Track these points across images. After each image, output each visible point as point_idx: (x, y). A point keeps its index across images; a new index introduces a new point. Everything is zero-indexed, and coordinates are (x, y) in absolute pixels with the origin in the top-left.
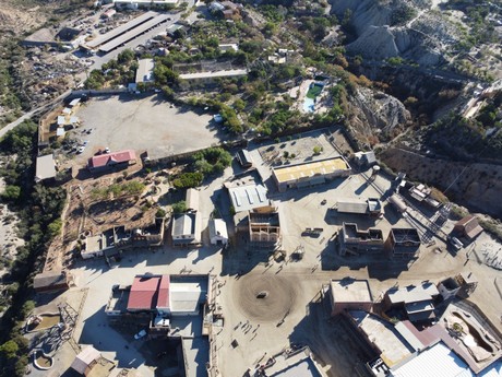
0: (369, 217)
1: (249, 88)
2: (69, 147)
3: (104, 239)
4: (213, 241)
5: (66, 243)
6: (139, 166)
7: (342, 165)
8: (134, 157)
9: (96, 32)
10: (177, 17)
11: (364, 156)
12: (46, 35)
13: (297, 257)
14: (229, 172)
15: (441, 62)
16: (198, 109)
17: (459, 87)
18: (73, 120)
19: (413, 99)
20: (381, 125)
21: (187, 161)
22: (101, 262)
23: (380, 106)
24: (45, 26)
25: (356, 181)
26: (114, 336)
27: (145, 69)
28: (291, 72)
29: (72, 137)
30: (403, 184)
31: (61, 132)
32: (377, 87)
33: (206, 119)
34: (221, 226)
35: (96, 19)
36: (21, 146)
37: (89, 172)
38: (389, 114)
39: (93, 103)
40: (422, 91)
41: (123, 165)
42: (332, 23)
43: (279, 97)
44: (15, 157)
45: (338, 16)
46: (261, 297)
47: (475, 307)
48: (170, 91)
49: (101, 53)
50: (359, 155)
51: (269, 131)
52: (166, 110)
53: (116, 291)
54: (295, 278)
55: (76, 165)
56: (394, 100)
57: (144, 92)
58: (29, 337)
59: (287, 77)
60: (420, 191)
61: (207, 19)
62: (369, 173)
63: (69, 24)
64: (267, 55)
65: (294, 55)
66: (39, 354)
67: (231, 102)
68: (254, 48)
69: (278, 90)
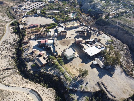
0: (83, 32)
1: (60, 14)
3: (35, 36)
4: (55, 36)
5: (27, 37)
6: (39, 26)
7: (78, 25)
8: (38, 25)
9: (27, 6)
10: (44, 3)
11: (82, 24)
13: (70, 38)
14: (57, 27)
15: (99, 9)
16: (50, 18)
17: (102, 14)
18: (25, 20)
19: (94, 17)
20: (87, 21)
21: (49, 25)
22: (34, 39)
23: (87, 18)
24: (15, 5)
25: (81, 27)
26: (38, 48)
27: (39, 11)
29: (25, 23)
30: (90, 27)
31: (23, 22)
32: (86, 15)
33: (52, 19)
34: (56, 34)
35: (26, 3)
36: (15, 24)
37: (30, 27)
38: (89, 19)
40: (95, 15)
41: (36, 26)
42: (77, 4)
43: (66, 16)
44: (14, 26)
45: (79, 3)
46: (64, 43)
47: (101, 42)
48: (44, 15)
49: (29, 9)
50: (82, 23)
51: (64, 20)
52: (44, 18)
53: (38, 42)
54: (70, 40)
55: (27, 27)
56: (90, 17)
57: (39, 15)
58: (23, 49)
59: (68, 12)
60: (93, 28)
61: (51, 3)
62: (83, 26)
63: (21, 5)
64: (64, 8)
65: (69, 8)
66: (26, 51)
67: (57, 17)
68: (61, 7)
69: (66, 14)
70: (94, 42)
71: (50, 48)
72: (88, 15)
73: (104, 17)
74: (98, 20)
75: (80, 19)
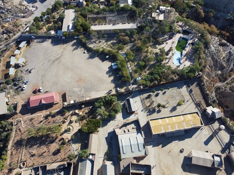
2: (17, 84)
3: (33, 173)
6: (60, 105)
11: (213, 112)
16: (103, 56)
23: (223, 54)
39: (35, 44)
64: (152, 11)
72: (228, 34)
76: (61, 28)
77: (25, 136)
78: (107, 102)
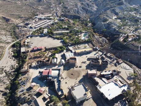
0: (97, 59)
1: (70, 34)
2: (28, 46)
3: (37, 63)
4: (61, 64)
5: (28, 64)
6: (44, 50)
7: (91, 49)
8: (43, 48)
9: (34, 24)
10: (53, 21)
11: (96, 48)
12: (22, 24)
13: (80, 67)
14: (65, 51)
15: (115, 30)
16: (58, 39)
17: (119, 35)
18: (29, 41)
19: (108, 38)
20: (101, 43)
21: (55, 49)
22: (36, 68)
23: (101, 39)
24: (22, 23)
25: (94, 53)
26: (39, 81)
27: (46, 31)
28: (79, 31)
29: (28, 44)
30: (105, 53)
31: (26, 43)
32: (100, 36)
33: (60, 41)
34: (63, 61)
35: (34, 21)
36: (17, 46)
37: (33, 51)
38: (103, 41)
39: (33, 38)
40: (111, 36)
41: (41, 49)
42: (89, 23)
43: (77, 37)
44: (15, 48)
45: (91, 21)
46: (72, 74)
47: (121, 76)
48: (51, 35)
49: (35, 28)
50: (95, 47)
51: (74, 43)
52: (50, 39)
53: (40, 72)
54: (80, 71)
55: (30, 50)
56: (104, 38)
57: (45, 35)
58: (20, 81)
59: (78, 32)
60: (109, 55)
61: (60, 21)
62: (97, 51)
63: (28, 22)
64: (74, 28)
65: (80, 28)
66: (22, 85)
67: (65, 37)
68: (71, 27)
69: (76, 35)
70: (112, 75)
71: (54, 82)
72: (102, 35)
73: (121, 39)
74: (115, 43)
75: (93, 41)
76: (43, 33)
77: (33, 57)
78: (61, 47)
